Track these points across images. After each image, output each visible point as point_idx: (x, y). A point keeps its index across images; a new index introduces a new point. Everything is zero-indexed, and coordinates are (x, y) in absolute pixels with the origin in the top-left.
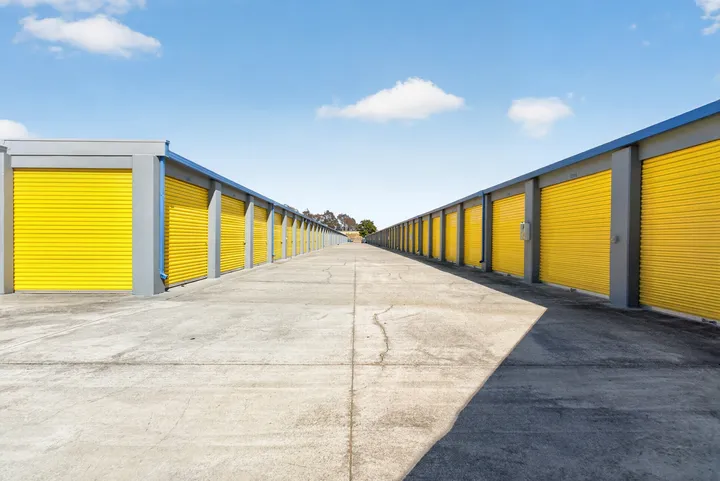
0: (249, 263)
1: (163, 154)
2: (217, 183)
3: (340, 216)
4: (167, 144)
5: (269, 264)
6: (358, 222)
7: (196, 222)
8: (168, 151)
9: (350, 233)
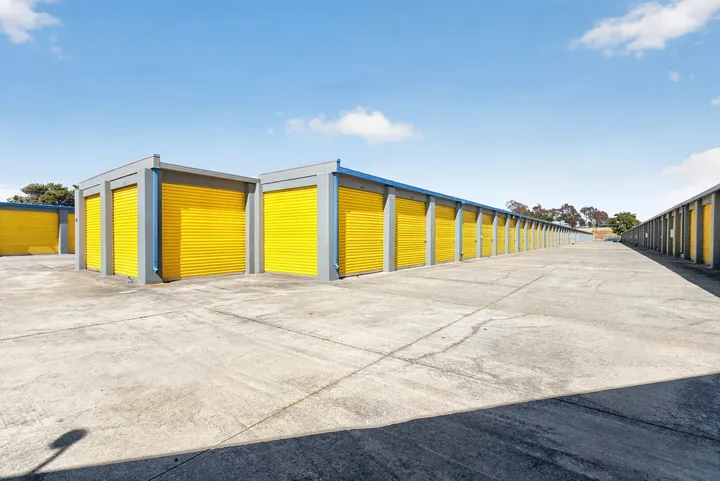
0: (430, 259)
1: (335, 170)
2: (390, 188)
3: (584, 210)
4: (338, 162)
5: (457, 262)
6: (611, 215)
7: (369, 223)
8: (339, 167)
9: (599, 229)
